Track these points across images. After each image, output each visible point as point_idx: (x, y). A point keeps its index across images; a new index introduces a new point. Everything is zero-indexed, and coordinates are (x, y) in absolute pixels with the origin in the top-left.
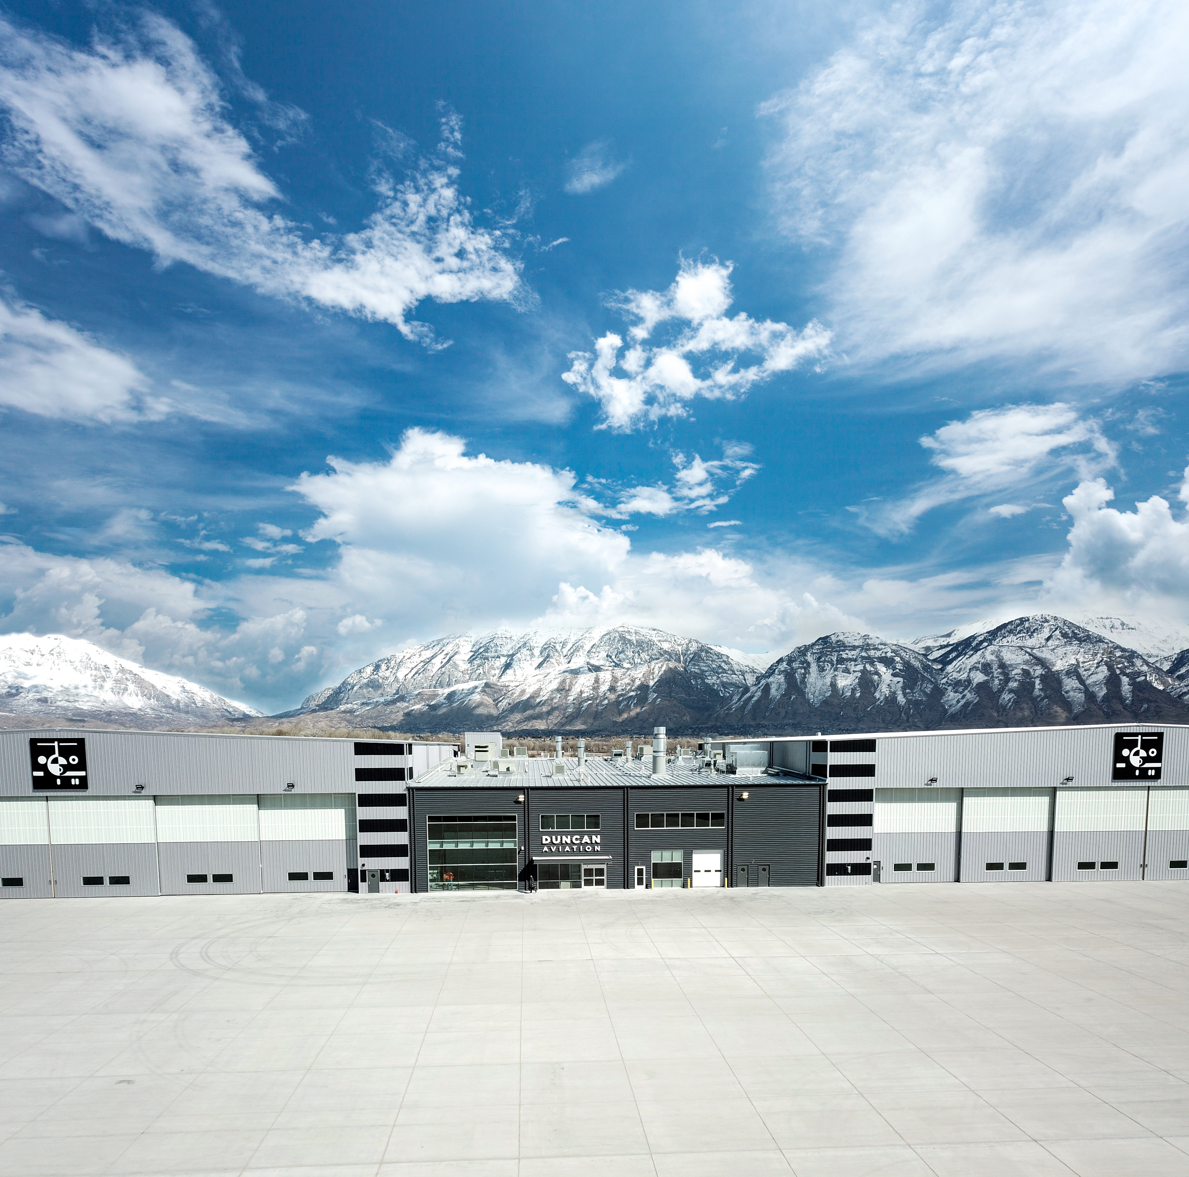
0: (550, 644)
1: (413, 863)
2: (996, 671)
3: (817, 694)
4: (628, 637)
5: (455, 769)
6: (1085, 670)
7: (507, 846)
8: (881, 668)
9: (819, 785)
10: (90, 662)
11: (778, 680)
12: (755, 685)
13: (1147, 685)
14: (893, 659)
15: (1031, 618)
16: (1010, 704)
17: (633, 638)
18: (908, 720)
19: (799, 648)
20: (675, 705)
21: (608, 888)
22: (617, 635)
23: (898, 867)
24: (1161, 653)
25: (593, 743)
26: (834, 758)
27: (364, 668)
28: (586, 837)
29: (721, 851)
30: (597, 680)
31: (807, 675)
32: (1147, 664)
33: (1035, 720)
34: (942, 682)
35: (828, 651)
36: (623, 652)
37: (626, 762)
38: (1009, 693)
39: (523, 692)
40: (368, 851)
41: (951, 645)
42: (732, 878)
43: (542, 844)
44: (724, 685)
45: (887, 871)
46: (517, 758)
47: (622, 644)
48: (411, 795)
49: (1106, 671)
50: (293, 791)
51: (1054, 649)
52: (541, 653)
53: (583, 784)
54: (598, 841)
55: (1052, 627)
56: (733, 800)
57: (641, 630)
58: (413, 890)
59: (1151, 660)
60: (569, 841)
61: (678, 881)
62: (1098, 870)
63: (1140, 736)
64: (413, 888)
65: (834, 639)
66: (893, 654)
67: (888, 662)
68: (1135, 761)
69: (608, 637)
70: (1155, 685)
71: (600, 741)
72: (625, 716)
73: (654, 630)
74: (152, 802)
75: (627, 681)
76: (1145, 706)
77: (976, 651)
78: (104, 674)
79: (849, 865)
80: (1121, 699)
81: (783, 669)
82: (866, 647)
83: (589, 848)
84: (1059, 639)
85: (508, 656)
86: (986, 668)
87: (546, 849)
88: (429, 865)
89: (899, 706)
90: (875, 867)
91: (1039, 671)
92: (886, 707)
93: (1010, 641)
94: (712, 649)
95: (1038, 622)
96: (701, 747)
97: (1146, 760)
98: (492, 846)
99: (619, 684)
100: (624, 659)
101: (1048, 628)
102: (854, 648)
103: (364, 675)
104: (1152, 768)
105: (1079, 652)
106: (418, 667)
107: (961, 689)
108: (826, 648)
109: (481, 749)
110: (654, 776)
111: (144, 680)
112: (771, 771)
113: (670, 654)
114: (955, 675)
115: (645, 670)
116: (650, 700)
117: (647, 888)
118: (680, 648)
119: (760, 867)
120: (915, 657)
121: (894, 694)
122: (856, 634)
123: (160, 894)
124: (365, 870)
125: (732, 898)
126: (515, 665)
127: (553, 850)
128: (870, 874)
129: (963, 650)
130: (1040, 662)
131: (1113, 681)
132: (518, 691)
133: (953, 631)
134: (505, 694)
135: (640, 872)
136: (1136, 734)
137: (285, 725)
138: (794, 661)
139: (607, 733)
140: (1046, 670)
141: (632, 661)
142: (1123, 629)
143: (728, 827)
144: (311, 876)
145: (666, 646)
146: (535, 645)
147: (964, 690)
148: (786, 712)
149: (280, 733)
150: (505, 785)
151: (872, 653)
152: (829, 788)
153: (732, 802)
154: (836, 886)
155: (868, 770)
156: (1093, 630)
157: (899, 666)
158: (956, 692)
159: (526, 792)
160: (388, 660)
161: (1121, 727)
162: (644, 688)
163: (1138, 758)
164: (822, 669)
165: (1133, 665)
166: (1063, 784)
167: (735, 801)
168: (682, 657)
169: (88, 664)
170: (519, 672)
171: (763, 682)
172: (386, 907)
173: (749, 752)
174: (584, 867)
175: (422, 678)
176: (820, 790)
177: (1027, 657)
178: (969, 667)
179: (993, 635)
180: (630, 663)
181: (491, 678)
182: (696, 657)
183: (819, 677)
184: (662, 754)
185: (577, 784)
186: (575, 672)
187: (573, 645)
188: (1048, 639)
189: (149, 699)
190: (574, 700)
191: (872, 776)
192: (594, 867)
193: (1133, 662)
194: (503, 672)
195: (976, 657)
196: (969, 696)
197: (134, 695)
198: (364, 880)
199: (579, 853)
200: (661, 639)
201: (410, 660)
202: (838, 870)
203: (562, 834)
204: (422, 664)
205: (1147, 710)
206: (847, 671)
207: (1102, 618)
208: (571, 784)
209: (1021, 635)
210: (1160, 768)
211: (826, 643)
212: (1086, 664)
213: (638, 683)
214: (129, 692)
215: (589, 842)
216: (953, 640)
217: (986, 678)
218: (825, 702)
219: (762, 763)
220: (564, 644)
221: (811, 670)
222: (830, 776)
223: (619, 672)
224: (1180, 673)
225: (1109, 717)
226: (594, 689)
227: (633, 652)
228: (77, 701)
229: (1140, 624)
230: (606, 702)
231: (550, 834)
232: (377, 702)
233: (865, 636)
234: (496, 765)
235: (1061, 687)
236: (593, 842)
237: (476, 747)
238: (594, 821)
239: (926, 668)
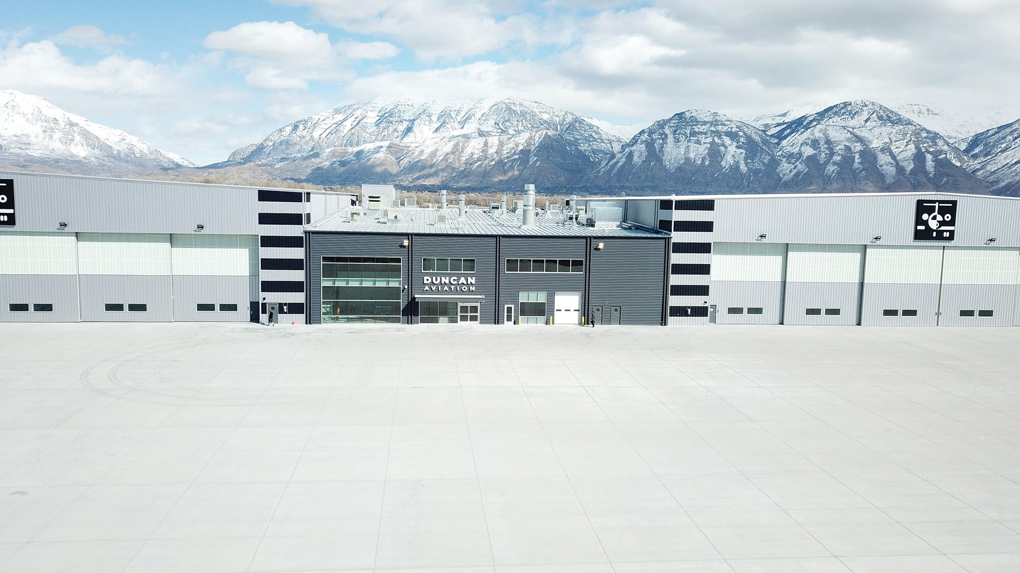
0: (446, 111)
1: (308, 298)
2: (823, 147)
3: (672, 161)
4: (513, 108)
5: (349, 215)
6: (897, 148)
7: (392, 285)
8: (727, 140)
9: (665, 238)
10: (41, 114)
11: (640, 150)
12: (620, 152)
13: (947, 163)
14: (737, 133)
15: (853, 103)
16: (834, 174)
17: (518, 109)
18: (748, 186)
19: (659, 122)
20: (552, 168)
21: (481, 323)
22: (504, 105)
23: (732, 311)
24: (959, 135)
25: (481, 198)
26: (678, 215)
27: (284, 128)
28: (463, 278)
29: (580, 293)
30: (486, 144)
31: (665, 145)
32: (948, 144)
33: (854, 188)
34: (778, 154)
35: (683, 125)
36: (508, 120)
37: (502, 215)
38: (834, 165)
39: (422, 152)
40: (268, 286)
41: (786, 123)
42: (588, 317)
43: (424, 284)
44: (594, 151)
45: (722, 313)
46: (407, 208)
47: (508, 113)
48: (308, 237)
49: (914, 149)
50: (203, 232)
51: (872, 129)
52: (438, 119)
53: (461, 232)
54: (473, 282)
55: (870, 110)
56: (590, 250)
57: (525, 102)
58: (308, 322)
59: (951, 141)
60: (447, 282)
61: (542, 318)
62: (900, 317)
63: (937, 203)
64: (308, 320)
65: (688, 115)
66: (738, 130)
67: (733, 136)
68: (933, 225)
69: (496, 107)
70: (954, 162)
71: (488, 196)
72: (510, 174)
73: (536, 103)
74: (74, 238)
75: (511, 145)
76: (945, 179)
77: (807, 129)
78: (53, 125)
79: (689, 307)
80: (926, 173)
81: (644, 139)
82: (715, 123)
83: (465, 288)
84: (876, 121)
85: (410, 121)
86: (815, 144)
87: (427, 288)
88: (322, 300)
89: (742, 174)
90: (712, 310)
91: (858, 147)
92: (731, 174)
93: (835, 121)
94: (585, 121)
95: (859, 106)
96: (568, 203)
97: (942, 223)
98: (378, 284)
99: (504, 148)
100: (509, 127)
101: (867, 111)
102: (705, 123)
103: (284, 133)
104: (947, 231)
105: (892, 132)
106: (331, 128)
107: (793, 161)
108: (681, 122)
109: (374, 199)
110: (524, 227)
111: (89, 132)
112: (625, 225)
113: (549, 124)
114: (789, 149)
115: (527, 136)
116: (531, 163)
117: (515, 324)
118: (557, 119)
119: (612, 307)
120: (756, 133)
121: (737, 163)
122: (706, 112)
123: (80, 321)
124: (266, 303)
125: (588, 334)
126: (415, 129)
127: (433, 289)
128: (707, 316)
129: (796, 127)
130: (859, 139)
131: (919, 157)
132: (418, 150)
133: (788, 111)
134: (406, 153)
135: (509, 310)
136: (934, 202)
137: (213, 175)
138: (654, 133)
139: (494, 190)
140: (864, 147)
141: (517, 129)
142: (928, 114)
143: (586, 273)
144: (217, 307)
145: (545, 117)
146: (433, 112)
147: (796, 162)
148: (646, 176)
149: (207, 181)
150: (392, 231)
151: (720, 128)
152: (673, 240)
153: (590, 251)
154: (678, 326)
155: (707, 227)
156: (904, 114)
157: (742, 140)
158: (789, 163)
159: (410, 238)
160: (306, 122)
161: (922, 195)
162: (525, 153)
163: (935, 222)
164: (678, 141)
165: (936, 144)
166: (872, 242)
167: (593, 251)
168: (559, 126)
169: (39, 116)
170: (418, 135)
171: (627, 150)
172: (282, 336)
173: (606, 208)
174: (460, 305)
175: (334, 138)
176: (666, 242)
177: (849, 135)
178: (800, 142)
179: (822, 115)
180: (515, 130)
181: (395, 139)
182: (571, 127)
183: (675, 147)
184: (531, 208)
185: (455, 232)
186: (467, 137)
187: (466, 113)
188: (866, 121)
189: (94, 149)
190: (466, 160)
191: (710, 231)
192: (469, 305)
193: (936, 143)
194: (405, 135)
195: (807, 134)
196: (800, 166)
197: (80, 145)
198: (264, 312)
199: (456, 292)
200: (542, 110)
201: (324, 122)
202: (680, 311)
203: (441, 275)
204: (335, 126)
205: (946, 183)
206: (698, 142)
207: (911, 105)
208: (450, 232)
209: (844, 117)
210: (954, 231)
211: (681, 118)
212: (897, 143)
213: (521, 147)
214: (75, 142)
215: (465, 283)
216: (788, 119)
217: (815, 152)
218: (679, 169)
219: (617, 218)
220: (458, 112)
221: (668, 141)
222: (674, 231)
223: (504, 138)
224: (974, 152)
225: (915, 188)
226: (483, 151)
227: (517, 121)
228: (28, 148)
229: (942, 111)
230: (493, 163)
231: (431, 275)
232: (295, 157)
233: (714, 113)
234: (386, 213)
235: (877, 161)
236: (469, 283)
237: (370, 197)
238: (470, 265)
239: (765, 142)
